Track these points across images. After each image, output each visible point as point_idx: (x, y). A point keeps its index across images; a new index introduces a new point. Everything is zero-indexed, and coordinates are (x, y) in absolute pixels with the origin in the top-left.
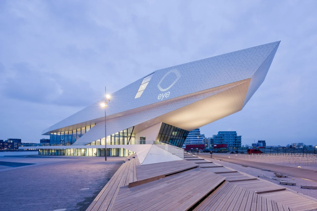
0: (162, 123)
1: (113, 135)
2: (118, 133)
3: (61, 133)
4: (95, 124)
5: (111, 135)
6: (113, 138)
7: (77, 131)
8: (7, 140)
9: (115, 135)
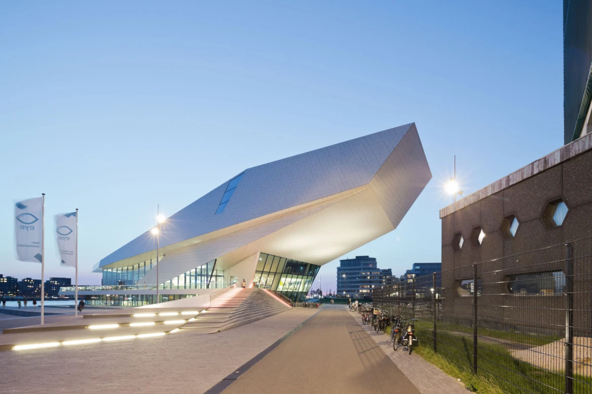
0: (261, 253)
1: (188, 273)
2: (194, 270)
3: (117, 270)
4: (164, 255)
5: (185, 274)
6: (188, 278)
7: (139, 267)
8: (49, 280)
9: (190, 273)
